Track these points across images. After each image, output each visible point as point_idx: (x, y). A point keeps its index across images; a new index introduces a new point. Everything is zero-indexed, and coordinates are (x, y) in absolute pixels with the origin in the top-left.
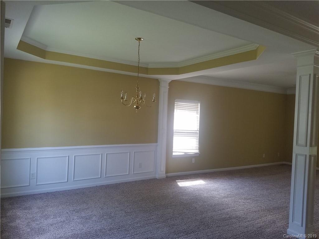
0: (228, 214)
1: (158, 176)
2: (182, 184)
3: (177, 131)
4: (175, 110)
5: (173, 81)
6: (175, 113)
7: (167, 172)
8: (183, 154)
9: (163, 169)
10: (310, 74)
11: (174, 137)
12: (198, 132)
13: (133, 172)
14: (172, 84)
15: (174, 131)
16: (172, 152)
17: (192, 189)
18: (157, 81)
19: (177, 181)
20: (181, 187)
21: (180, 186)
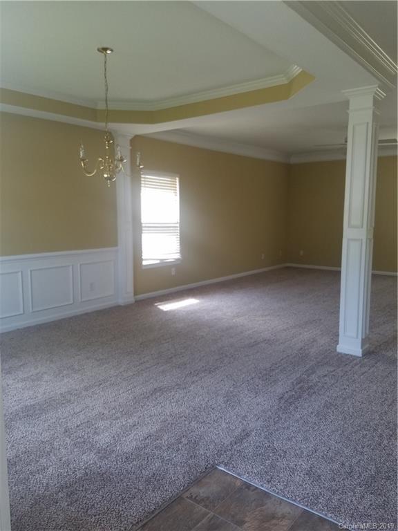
0: (251, 338)
1: (121, 302)
2: (167, 307)
3: (147, 225)
4: (143, 189)
5: (137, 137)
6: (142, 194)
7: (135, 294)
8: (158, 262)
9: (130, 289)
10: (368, 123)
11: (143, 235)
12: (178, 225)
13: (81, 298)
14: (137, 141)
15: (143, 225)
16: (142, 260)
17: (184, 313)
18: (110, 135)
19: (156, 304)
20: (167, 312)
21: (165, 310)
